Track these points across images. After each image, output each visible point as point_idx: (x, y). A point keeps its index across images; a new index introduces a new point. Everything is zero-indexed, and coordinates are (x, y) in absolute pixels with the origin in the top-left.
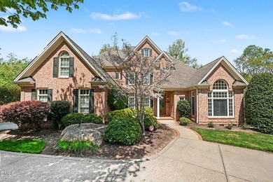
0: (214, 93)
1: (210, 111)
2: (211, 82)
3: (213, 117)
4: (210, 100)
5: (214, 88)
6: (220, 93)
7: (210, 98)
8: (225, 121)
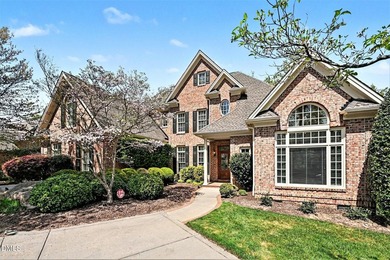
0: (292, 135)
1: (281, 172)
2: (284, 111)
3: (288, 184)
4: (281, 151)
5: (291, 124)
6: (307, 134)
7: (282, 146)
8: (317, 195)
